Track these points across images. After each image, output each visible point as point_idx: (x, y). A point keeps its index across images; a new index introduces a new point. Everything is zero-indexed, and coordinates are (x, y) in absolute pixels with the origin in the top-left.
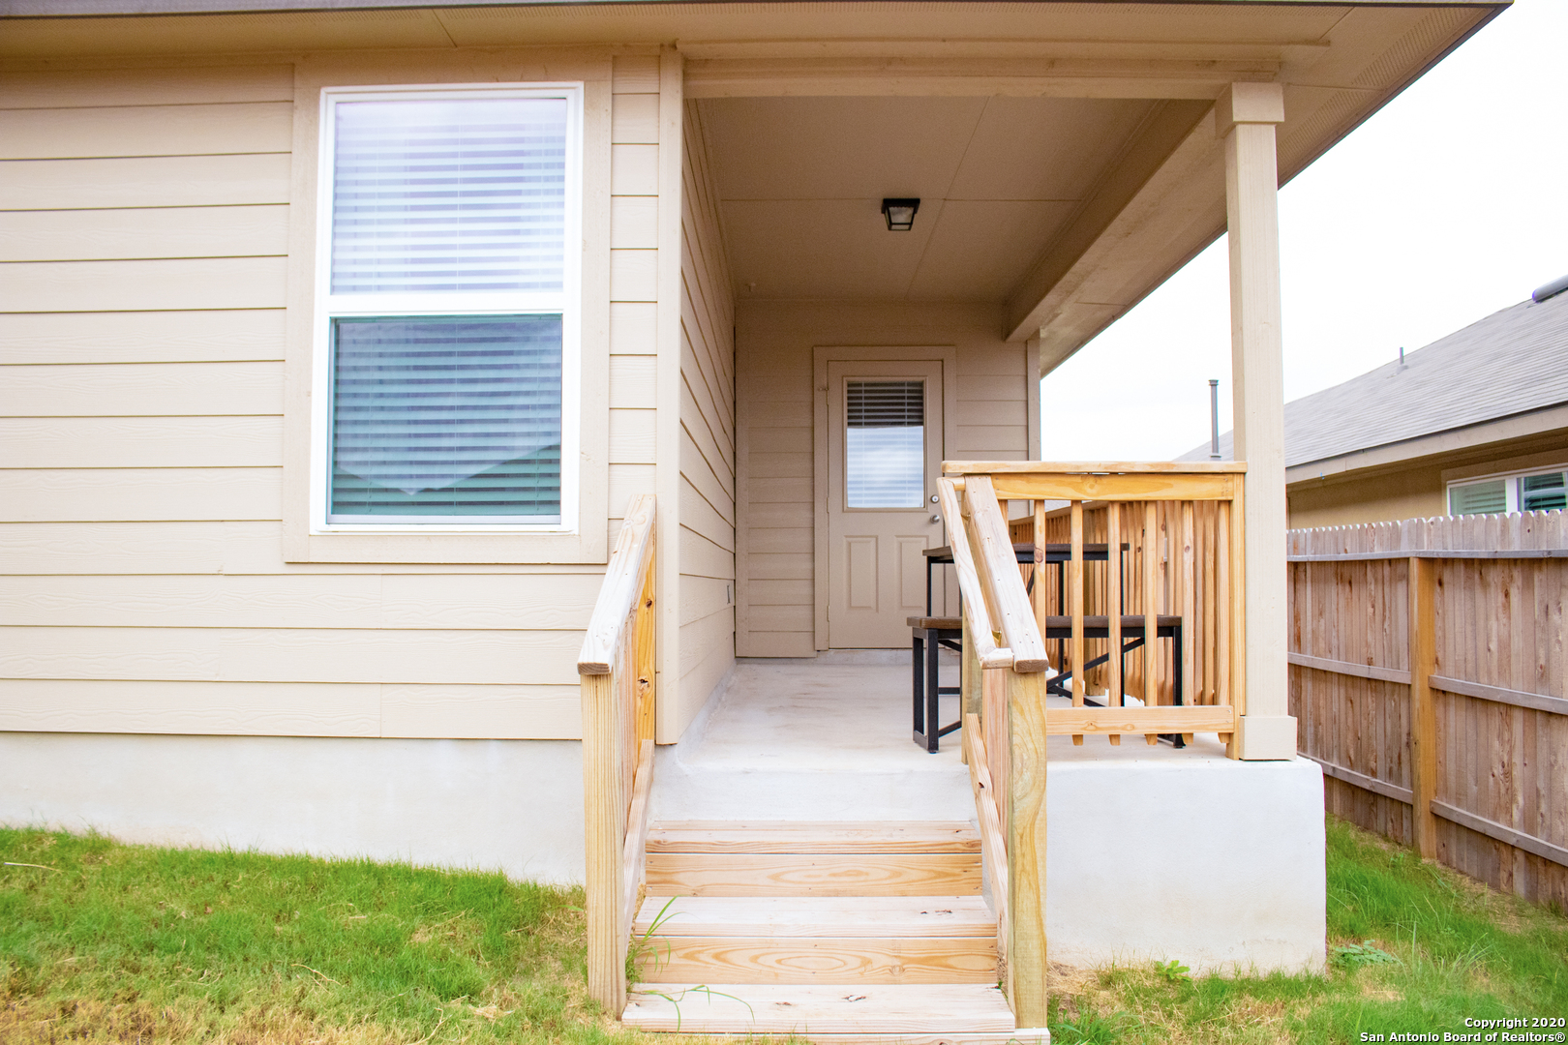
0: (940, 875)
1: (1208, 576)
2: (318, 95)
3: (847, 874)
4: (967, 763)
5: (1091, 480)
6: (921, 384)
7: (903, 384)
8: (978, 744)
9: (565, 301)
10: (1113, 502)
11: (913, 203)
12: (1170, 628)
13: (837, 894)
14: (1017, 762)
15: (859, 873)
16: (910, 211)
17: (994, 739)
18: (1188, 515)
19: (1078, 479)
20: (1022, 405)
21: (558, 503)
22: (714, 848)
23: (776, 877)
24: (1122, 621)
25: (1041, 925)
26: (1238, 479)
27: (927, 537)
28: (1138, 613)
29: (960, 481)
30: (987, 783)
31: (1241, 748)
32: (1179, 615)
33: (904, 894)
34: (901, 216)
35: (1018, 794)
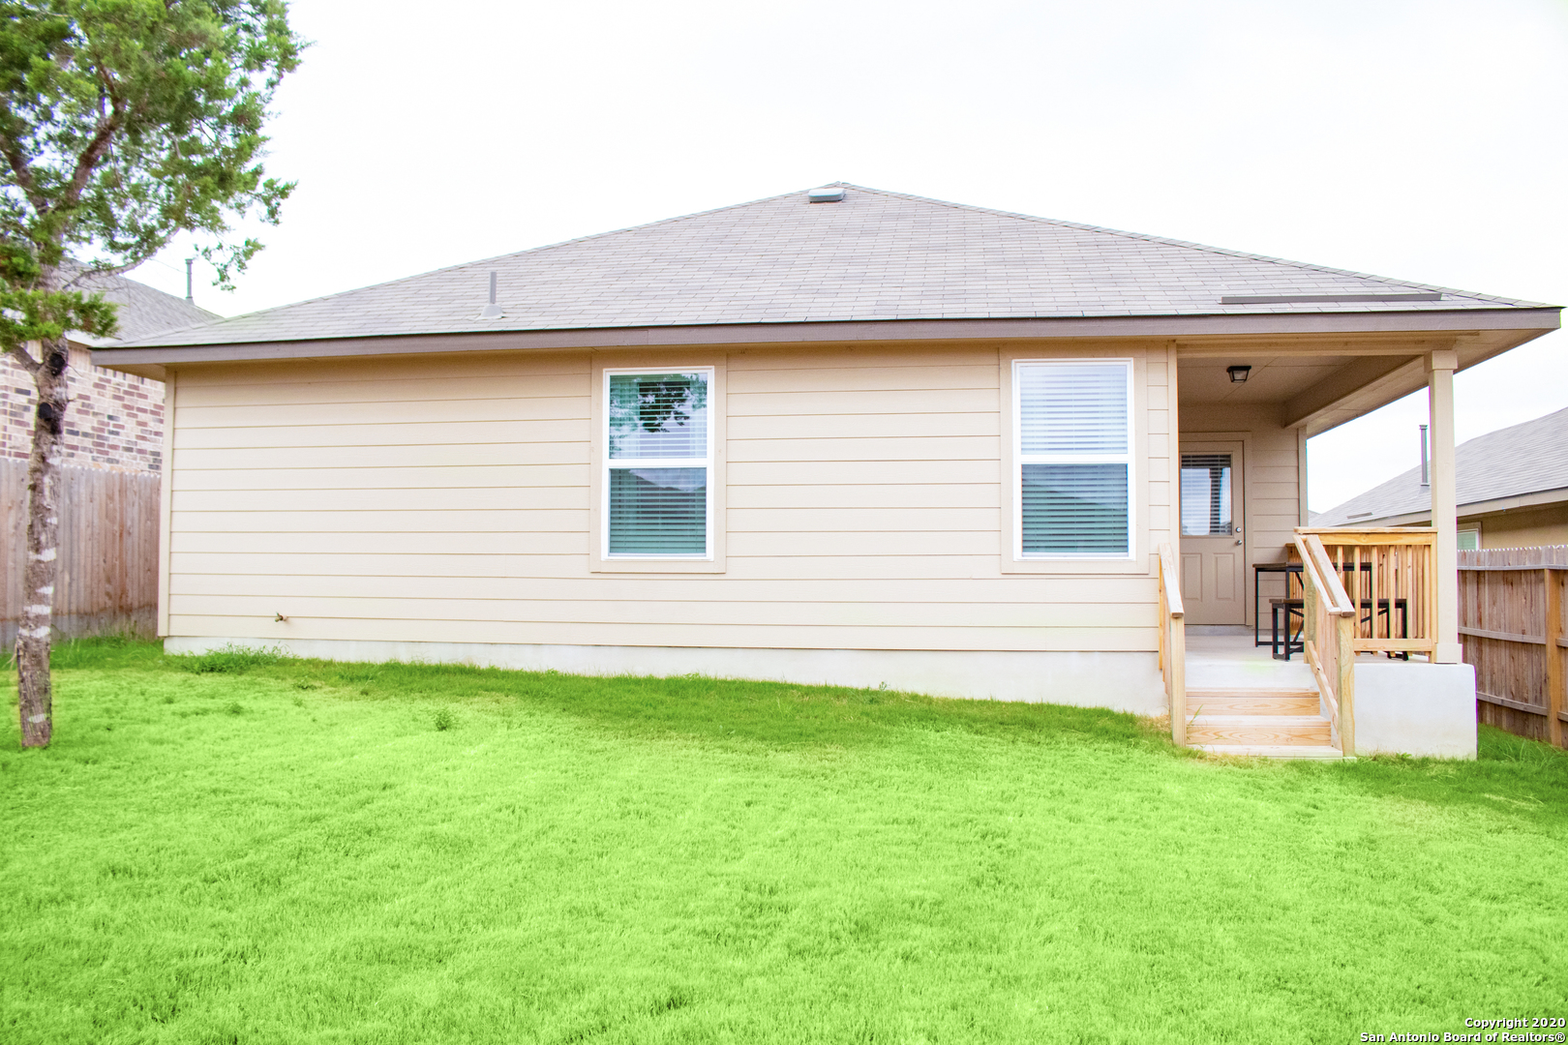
0: (1302, 706)
1: (1420, 581)
2: (1010, 363)
3: (1261, 706)
4: (1308, 662)
5: (1364, 536)
6: (1229, 456)
7: (1217, 456)
8: (1315, 654)
9: (1128, 458)
10: (1374, 546)
11: (1247, 368)
12: (1401, 604)
13: (1257, 714)
14: (1342, 652)
15: (1267, 706)
16: (1245, 373)
17: (1324, 651)
18: (1410, 551)
19: (1358, 536)
20: (1295, 469)
21: (1127, 546)
22: (1205, 694)
23: (1231, 707)
24: (1379, 600)
25: (1352, 716)
26: (1433, 535)
27: (1234, 554)
28: (1385, 597)
29: (1305, 537)
30: (1321, 667)
31: (1435, 658)
32: (1404, 598)
33: (1285, 714)
34: (1239, 376)
35: (1342, 664)
